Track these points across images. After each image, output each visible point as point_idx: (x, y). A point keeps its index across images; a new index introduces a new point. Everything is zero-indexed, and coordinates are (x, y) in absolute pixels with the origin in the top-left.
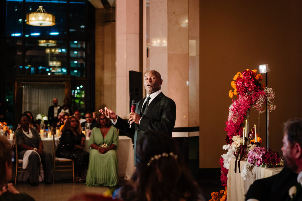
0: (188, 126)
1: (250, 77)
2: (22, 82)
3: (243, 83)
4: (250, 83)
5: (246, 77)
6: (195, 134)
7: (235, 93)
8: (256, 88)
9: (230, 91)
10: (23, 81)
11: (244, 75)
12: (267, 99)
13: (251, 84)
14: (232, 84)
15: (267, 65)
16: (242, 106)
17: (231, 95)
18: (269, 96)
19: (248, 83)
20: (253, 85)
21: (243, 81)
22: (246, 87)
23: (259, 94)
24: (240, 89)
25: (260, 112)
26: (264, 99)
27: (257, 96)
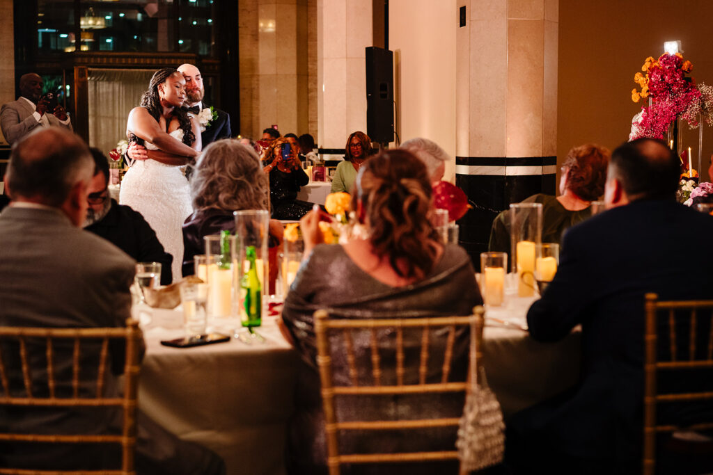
0: (541, 156)
1: (675, 66)
2: (90, 69)
3: (662, 78)
4: (676, 78)
5: (667, 67)
6: (550, 169)
7: (644, 94)
8: (685, 85)
9: (634, 91)
10: (91, 67)
11: (664, 62)
12: (704, 104)
13: (678, 79)
14: (636, 78)
15: (680, 41)
16: (661, 116)
17: (635, 97)
18: (707, 100)
19: (672, 77)
20: (680, 80)
21: (663, 73)
22: (668, 84)
23: (692, 96)
24: (657, 87)
25: (692, 126)
26: (699, 104)
27: (688, 101)
